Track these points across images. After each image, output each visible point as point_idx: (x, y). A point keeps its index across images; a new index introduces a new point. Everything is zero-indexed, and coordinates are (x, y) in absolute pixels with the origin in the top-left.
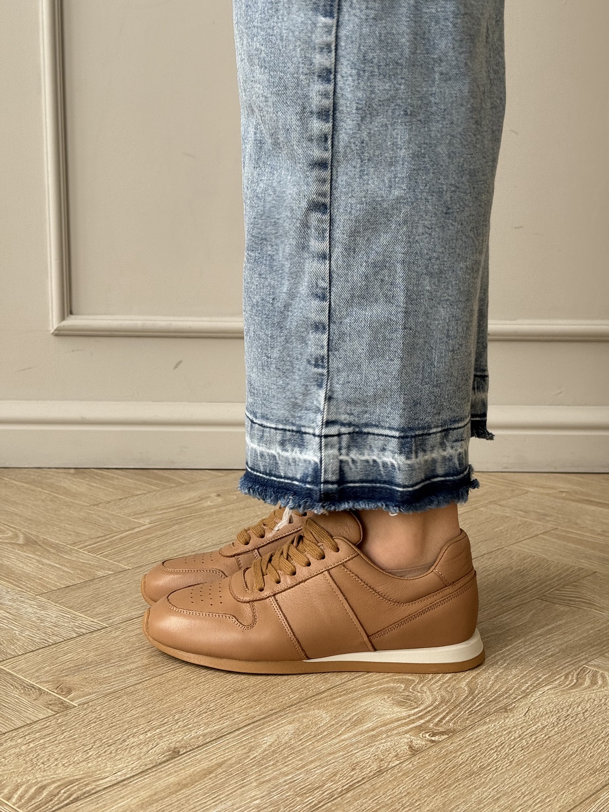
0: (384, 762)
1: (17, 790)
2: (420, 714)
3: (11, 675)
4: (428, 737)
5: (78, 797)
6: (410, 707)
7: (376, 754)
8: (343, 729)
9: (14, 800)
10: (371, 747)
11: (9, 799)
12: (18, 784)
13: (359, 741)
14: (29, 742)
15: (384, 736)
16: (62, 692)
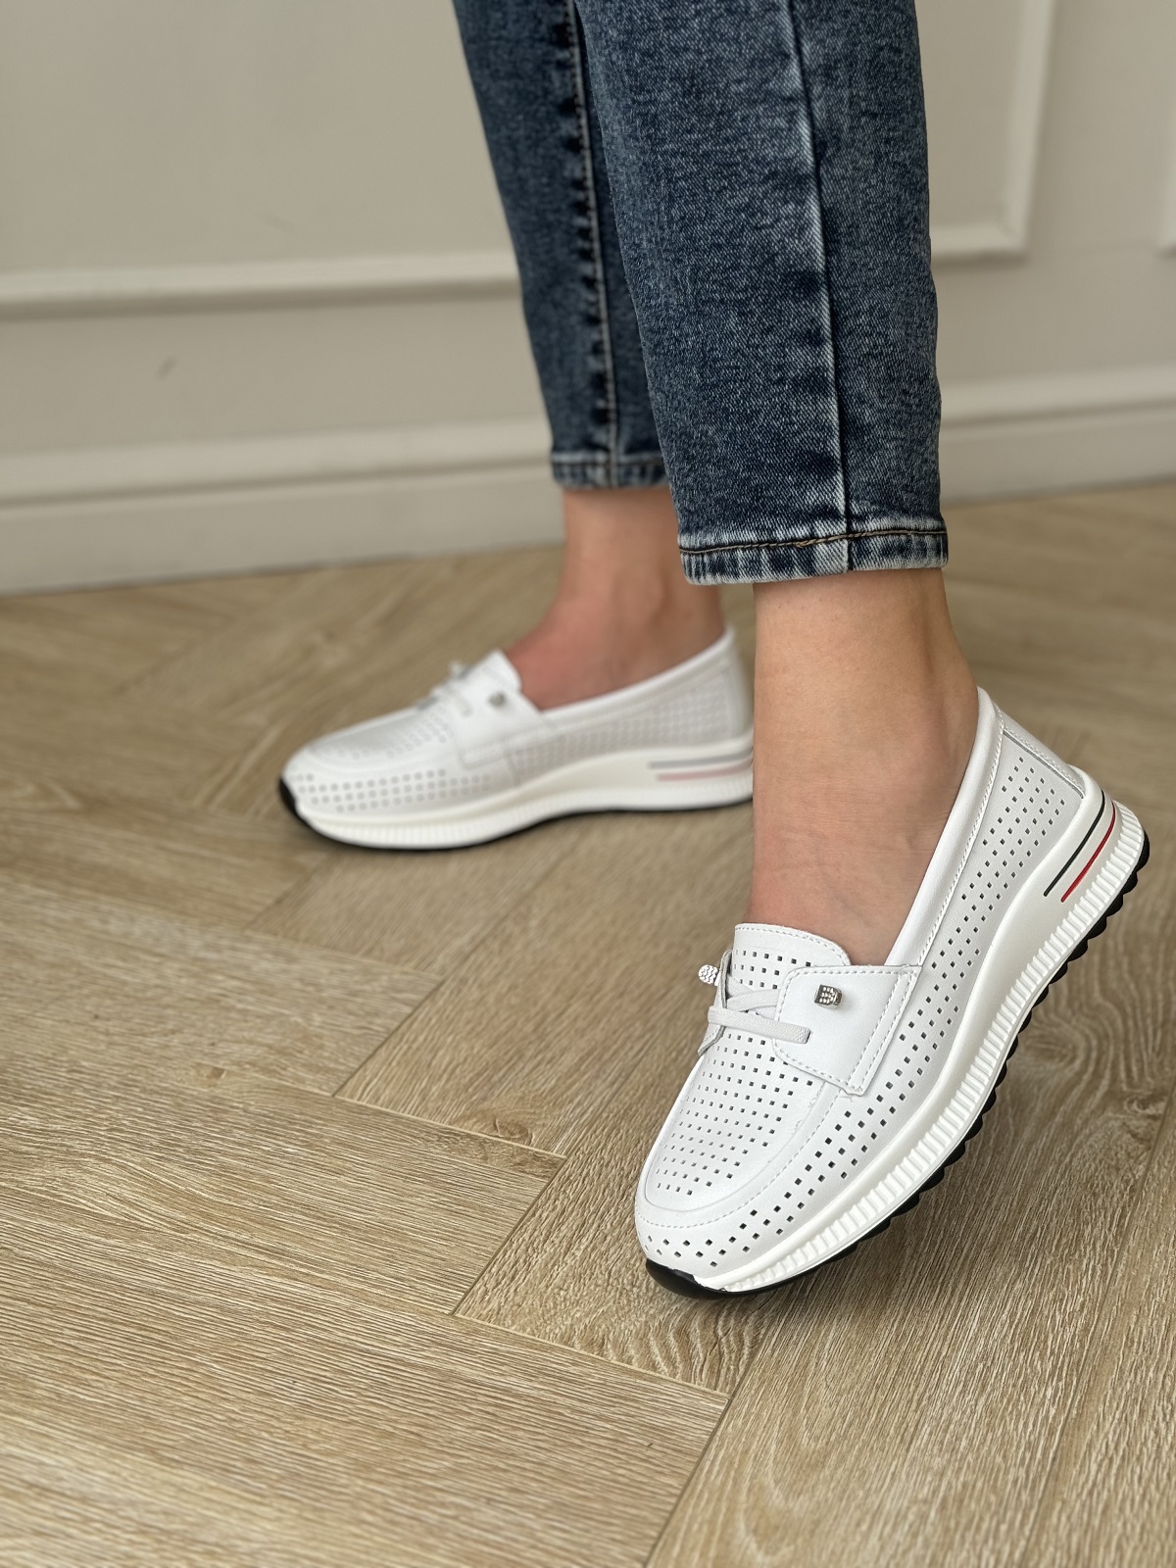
0: (1122, 1172)
1: (648, 1347)
2: (1091, 1069)
3: (388, 1114)
4: (1140, 1111)
5: (755, 1338)
6: (1064, 1056)
7: (1099, 1158)
8: (1011, 1121)
9: (663, 1366)
10: (1080, 1146)
11: (654, 1368)
12: (637, 1333)
13: (1053, 1141)
14: (568, 1249)
15: (1079, 1122)
16: (512, 1134)
